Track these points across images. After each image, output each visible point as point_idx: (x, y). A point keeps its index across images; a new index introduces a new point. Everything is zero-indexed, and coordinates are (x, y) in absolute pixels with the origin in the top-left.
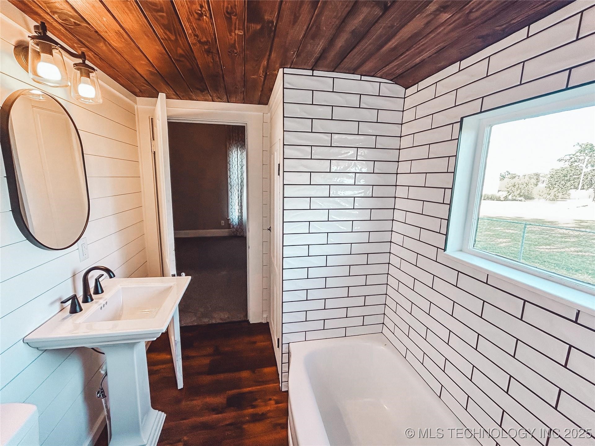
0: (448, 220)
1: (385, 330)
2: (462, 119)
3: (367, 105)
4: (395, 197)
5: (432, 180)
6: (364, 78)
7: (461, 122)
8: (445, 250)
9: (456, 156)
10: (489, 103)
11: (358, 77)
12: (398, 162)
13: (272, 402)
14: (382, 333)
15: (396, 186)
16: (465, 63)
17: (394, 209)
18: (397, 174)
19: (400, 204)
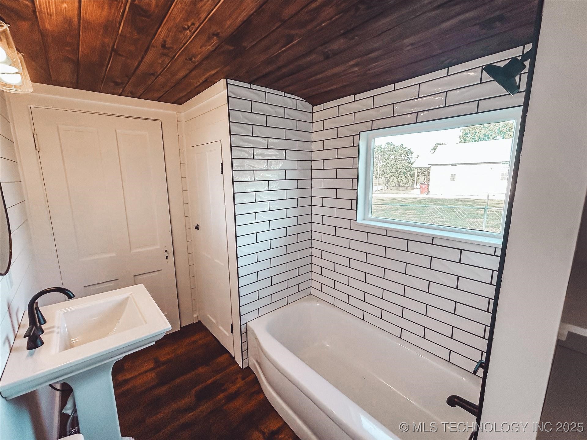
0: (357, 200)
1: (314, 292)
2: (360, 133)
3: (290, 116)
4: (312, 188)
5: (342, 174)
6: (286, 95)
7: (359, 135)
8: (356, 220)
9: (358, 157)
10: (376, 124)
11: (282, 93)
12: (312, 161)
13: (240, 380)
14: (311, 294)
15: (312, 179)
16: (358, 96)
17: (312, 197)
18: (312, 170)
19: (315, 193)
